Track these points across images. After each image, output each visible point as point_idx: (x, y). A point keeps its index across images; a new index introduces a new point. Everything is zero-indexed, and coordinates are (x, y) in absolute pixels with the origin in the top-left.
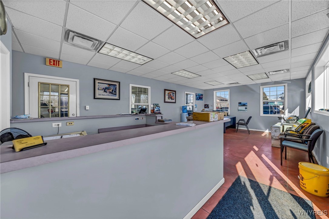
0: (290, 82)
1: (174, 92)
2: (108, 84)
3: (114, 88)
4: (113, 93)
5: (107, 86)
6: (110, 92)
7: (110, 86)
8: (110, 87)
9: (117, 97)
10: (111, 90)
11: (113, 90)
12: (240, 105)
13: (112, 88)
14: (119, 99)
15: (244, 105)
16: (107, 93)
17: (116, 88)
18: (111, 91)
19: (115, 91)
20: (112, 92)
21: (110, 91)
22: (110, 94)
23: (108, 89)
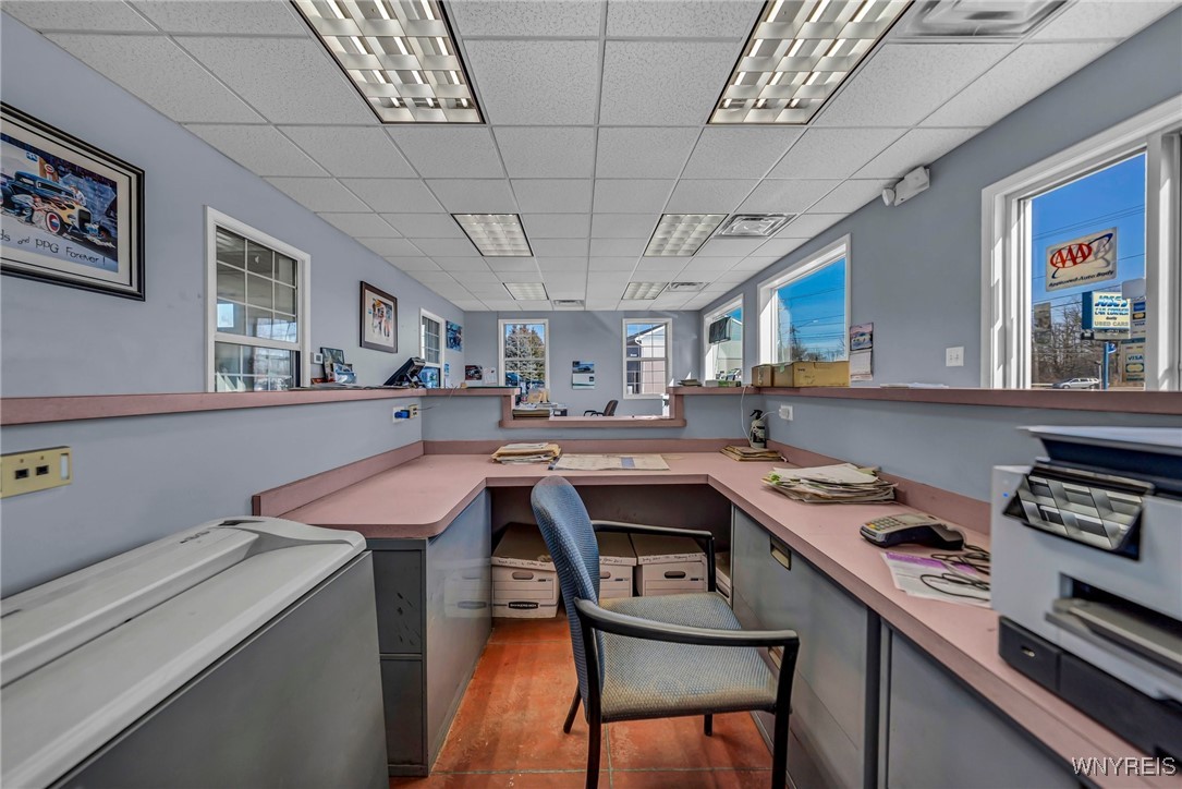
0: (676, 316)
1: (391, 303)
2: (47, 158)
3: (101, 205)
4: (94, 234)
5: (33, 167)
6: (63, 228)
7: (62, 174)
8: (61, 184)
9: (120, 276)
10: (75, 213)
11: (84, 218)
12: (576, 369)
13: (81, 197)
14: (139, 296)
15: (587, 370)
16: (30, 220)
17: (113, 206)
18: (71, 216)
19: (102, 229)
20: (82, 227)
21: (64, 214)
22: (64, 242)
23: (45, 199)
